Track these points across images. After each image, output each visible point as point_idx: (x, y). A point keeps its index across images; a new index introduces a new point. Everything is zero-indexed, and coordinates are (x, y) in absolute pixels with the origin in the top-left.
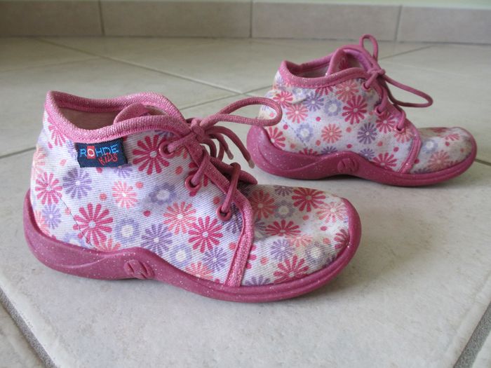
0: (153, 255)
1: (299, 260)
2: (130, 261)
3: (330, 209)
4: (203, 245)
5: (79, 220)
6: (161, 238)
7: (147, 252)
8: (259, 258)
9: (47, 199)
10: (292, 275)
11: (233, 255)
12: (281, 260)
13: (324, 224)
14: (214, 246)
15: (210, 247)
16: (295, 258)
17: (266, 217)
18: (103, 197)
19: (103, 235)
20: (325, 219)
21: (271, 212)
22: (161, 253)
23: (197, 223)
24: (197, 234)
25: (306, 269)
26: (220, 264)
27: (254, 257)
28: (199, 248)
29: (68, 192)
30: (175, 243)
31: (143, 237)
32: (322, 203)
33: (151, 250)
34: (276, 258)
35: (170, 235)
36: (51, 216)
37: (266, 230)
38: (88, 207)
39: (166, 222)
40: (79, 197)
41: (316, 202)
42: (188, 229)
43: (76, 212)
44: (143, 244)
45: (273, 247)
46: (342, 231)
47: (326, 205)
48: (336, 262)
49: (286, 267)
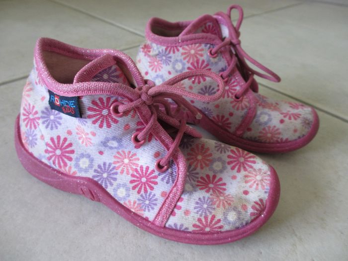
0: (100, 187)
1: (216, 219)
2: (82, 187)
3: (256, 175)
4: (140, 188)
5: (49, 146)
6: (109, 175)
7: (96, 184)
8: (183, 209)
9: (29, 123)
10: (207, 229)
11: (163, 202)
12: (201, 215)
13: (247, 189)
14: (149, 190)
15: (146, 191)
16: (213, 217)
17: (202, 168)
18: (69, 133)
19: (65, 162)
20: (249, 184)
21: (207, 165)
22: (107, 186)
23: (139, 169)
24: (137, 177)
25: (221, 227)
26: (150, 206)
27: (180, 208)
28: (137, 189)
29: (43, 123)
30: (118, 181)
31: (95, 171)
32: (251, 167)
33: (100, 182)
34: (197, 212)
35: (116, 173)
36: (31, 138)
37: (198, 182)
38: (57, 138)
39: (115, 163)
40: (52, 128)
41: (247, 164)
42: (131, 172)
43: (48, 140)
44: (94, 176)
45: (197, 203)
46: (261, 200)
47: (255, 170)
48: (248, 227)
49: (204, 223)
